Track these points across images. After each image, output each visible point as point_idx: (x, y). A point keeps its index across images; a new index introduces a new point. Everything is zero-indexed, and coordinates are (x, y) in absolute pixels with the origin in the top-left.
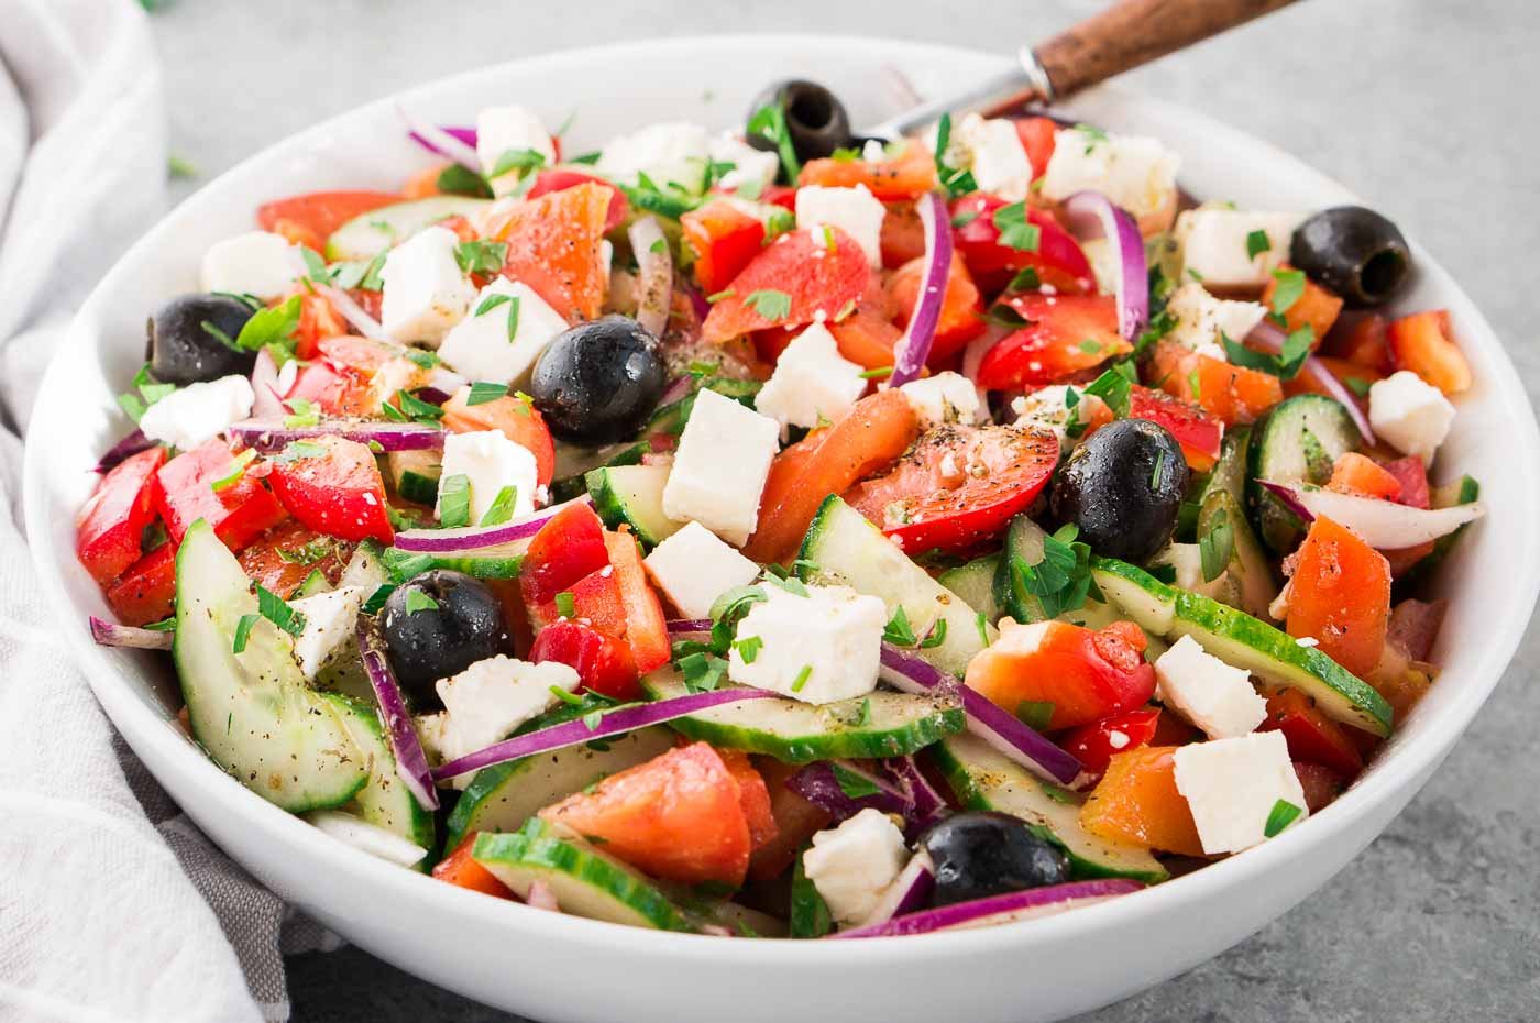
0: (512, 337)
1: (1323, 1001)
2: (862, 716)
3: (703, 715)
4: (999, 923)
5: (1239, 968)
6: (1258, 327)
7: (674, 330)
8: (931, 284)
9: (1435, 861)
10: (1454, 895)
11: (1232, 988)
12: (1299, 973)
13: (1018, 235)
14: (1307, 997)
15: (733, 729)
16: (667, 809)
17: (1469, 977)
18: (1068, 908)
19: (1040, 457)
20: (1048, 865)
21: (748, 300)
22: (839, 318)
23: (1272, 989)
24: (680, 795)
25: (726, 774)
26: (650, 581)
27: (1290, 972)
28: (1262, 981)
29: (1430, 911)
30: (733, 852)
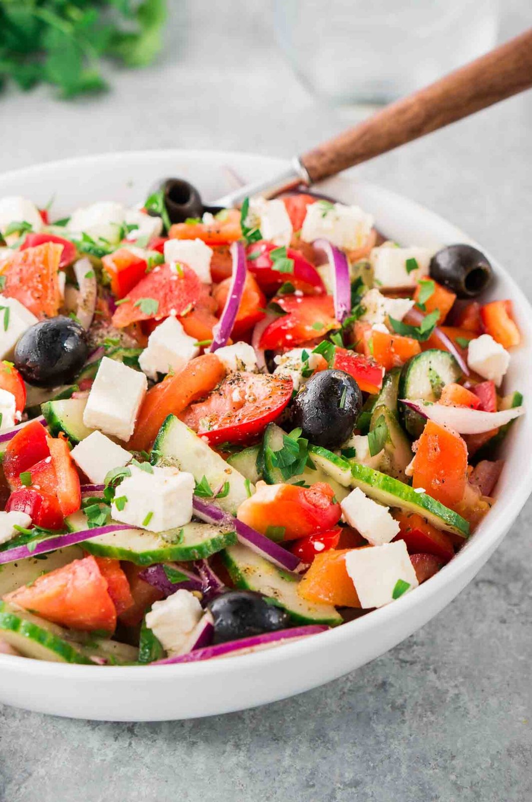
0: (6, 329)
1: (443, 673)
2: (179, 538)
3: (94, 540)
4: (245, 654)
5: (401, 656)
6: (410, 312)
7: (97, 320)
8: (233, 293)
9: (508, 593)
10: (517, 612)
11: (396, 667)
12: (432, 658)
13: (283, 265)
14: (435, 671)
15: (109, 548)
16: (69, 596)
17: (522, 658)
18: (282, 644)
19: (283, 391)
20: (274, 620)
21: (136, 303)
22: (183, 313)
23: (417, 667)
24: (75, 588)
25: (99, 576)
26: (73, 463)
27: (428, 658)
28: (412, 663)
29: (503, 621)
30: (106, 616)
